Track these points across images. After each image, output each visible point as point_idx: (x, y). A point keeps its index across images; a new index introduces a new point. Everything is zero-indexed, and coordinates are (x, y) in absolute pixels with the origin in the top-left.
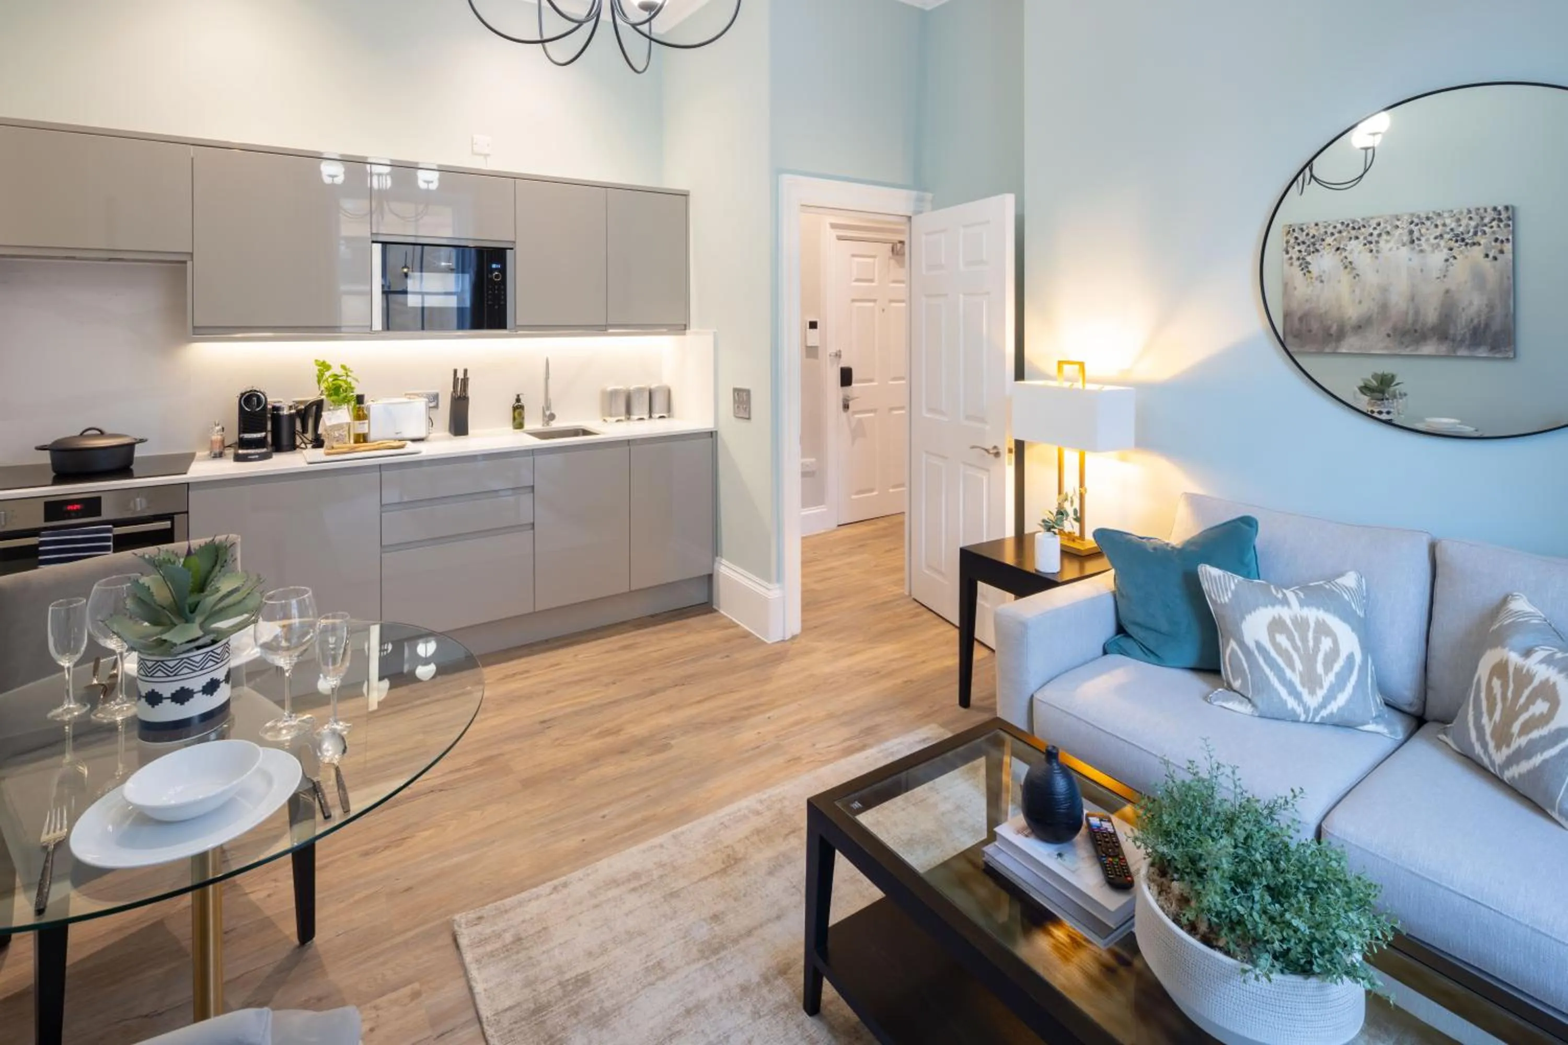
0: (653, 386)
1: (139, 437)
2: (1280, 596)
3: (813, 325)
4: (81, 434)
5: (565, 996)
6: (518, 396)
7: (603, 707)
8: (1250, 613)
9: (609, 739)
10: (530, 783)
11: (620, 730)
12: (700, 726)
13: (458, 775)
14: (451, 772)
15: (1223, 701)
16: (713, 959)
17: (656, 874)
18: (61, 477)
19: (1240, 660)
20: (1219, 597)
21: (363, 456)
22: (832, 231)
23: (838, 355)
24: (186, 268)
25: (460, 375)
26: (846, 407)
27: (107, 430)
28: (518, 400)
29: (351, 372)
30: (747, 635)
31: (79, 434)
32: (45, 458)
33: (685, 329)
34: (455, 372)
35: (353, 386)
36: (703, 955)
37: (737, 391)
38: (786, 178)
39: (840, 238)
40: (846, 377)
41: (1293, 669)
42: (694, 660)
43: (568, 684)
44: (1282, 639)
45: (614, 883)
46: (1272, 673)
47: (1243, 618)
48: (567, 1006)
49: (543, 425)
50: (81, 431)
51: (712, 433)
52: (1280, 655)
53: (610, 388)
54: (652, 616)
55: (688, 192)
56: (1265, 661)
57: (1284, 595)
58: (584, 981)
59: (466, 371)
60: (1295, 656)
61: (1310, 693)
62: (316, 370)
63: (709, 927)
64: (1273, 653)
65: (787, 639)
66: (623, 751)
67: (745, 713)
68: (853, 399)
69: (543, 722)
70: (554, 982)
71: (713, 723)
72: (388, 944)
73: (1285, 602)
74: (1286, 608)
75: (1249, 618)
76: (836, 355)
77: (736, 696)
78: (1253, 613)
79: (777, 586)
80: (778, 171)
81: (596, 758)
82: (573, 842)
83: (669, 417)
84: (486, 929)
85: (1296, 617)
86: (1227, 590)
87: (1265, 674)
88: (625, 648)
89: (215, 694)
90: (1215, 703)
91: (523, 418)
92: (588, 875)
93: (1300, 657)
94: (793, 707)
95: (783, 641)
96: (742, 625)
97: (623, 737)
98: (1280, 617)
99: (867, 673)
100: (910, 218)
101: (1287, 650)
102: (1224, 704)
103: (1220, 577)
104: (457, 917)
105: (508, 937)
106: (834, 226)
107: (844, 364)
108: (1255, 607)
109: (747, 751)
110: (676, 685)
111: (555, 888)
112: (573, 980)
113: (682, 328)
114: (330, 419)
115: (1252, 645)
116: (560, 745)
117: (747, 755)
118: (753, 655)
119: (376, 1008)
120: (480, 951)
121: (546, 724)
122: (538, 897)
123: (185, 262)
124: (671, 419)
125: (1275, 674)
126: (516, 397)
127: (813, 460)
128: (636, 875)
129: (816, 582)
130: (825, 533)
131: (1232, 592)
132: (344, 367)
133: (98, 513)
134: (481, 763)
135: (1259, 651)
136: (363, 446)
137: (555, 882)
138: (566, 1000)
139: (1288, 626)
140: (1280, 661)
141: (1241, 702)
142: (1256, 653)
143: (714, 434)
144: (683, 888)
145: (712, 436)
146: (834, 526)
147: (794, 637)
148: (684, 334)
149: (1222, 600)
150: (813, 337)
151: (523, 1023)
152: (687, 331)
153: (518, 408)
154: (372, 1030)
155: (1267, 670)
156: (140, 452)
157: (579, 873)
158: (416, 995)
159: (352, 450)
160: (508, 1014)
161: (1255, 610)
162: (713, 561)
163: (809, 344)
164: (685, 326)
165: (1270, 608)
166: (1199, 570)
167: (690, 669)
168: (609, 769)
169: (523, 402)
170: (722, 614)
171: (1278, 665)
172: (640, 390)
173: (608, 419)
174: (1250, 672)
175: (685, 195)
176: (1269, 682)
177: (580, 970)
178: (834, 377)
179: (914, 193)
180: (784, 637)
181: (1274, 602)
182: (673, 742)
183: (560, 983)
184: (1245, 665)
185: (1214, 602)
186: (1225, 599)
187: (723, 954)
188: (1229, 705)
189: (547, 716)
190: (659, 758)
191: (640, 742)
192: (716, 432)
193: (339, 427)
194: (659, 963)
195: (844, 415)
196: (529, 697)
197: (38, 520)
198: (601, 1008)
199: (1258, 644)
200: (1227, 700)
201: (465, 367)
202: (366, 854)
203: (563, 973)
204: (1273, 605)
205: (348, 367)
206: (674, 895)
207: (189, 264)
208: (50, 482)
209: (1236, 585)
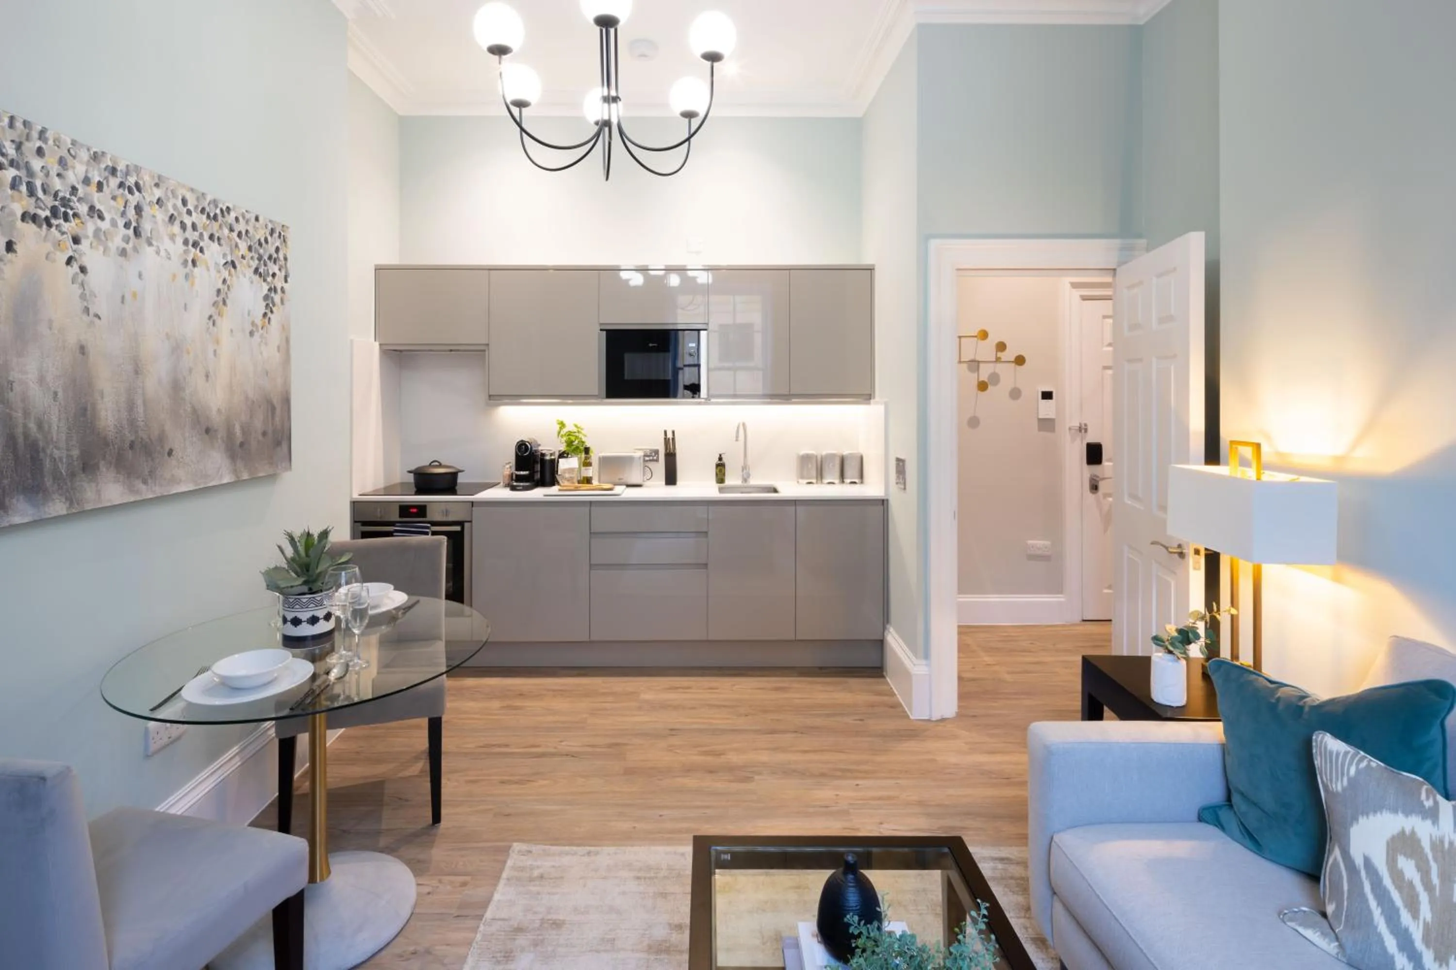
0: (846, 452)
1: (461, 469)
2: (1429, 804)
3: (1047, 395)
4: (430, 464)
5: (538, 929)
6: (720, 455)
7: (724, 731)
8: (1367, 815)
9: (709, 759)
10: (630, 772)
11: (720, 755)
12: (787, 772)
13: (590, 749)
14: (589, 746)
15: (1300, 925)
16: (652, 957)
17: (662, 874)
18: (420, 491)
19: (1341, 877)
20: (1331, 780)
21: (585, 493)
22: (1074, 290)
23: (1083, 429)
24: (485, 355)
25: (670, 435)
26: (1094, 488)
27: (443, 463)
28: (720, 459)
29: (582, 429)
30: (896, 706)
31: (428, 464)
32: (411, 478)
33: (870, 399)
34: (665, 432)
35: (583, 440)
36: (650, 949)
37: (898, 460)
38: (934, 243)
39: (1085, 298)
40: (1094, 454)
41: (1415, 914)
42: (828, 715)
43: (711, 706)
44: (1408, 867)
45: (629, 866)
46: (1379, 910)
47: (1355, 819)
48: (534, 937)
49: (742, 482)
50: (430, 462)
51: (883, 500)
52: (1399, 888)
53: (803, 452)
54: (821, 668)
55: (873, 265)
56: (1373, 890)
57: (1436, 803)
58: (557, 925)
59: (673, 432)
60: (1424, 898)
61: (1437, 958)
62: (558, 427)
63: (669, 932)
64: (1387, 882)
65: (934, 719)
66: (711, 771)
67: (839, 774)
68: (1104, 479)
69: (672, 730)
70: (540, 916)
71: (803, 774)
72: (475, 845)
73: (1433, 815)
74: (1429, 822)
75: (1362, 820)
76: (1080, 429)
77: (843, 756)
78: (1371, 817)
79: (924, 662)
80: (924, 238)
81: (689, 770)
82: (624, 826)
83: (862, 483)
84: (528, 861)
85: (1442, 842)
86: (1343, 774)
87: (1368, 906)
88: (777, 689)
89: (315, 625)
90: (1289, 924)
91: (724, 474)
92: (616, 853)
93: (1432, 901)
94: (891, 782)
95: (929, 720)
96: (898, 696)
97: (723, 759)
98: (1413, 832)
99: (994, 776)
100: (1114, 270)
101: (1411, 884)
102: (1301, 930)
103: (1338, 754)
104: (515, 844)
105: (536, 873)
106: (1075, 285)
107: (1092, 438)
108: (1377, 808)
109: (814, 806)
110: (796, 732)
111: (589, 853)
112: (551, 922)
113: (868, 397)
114: (563, 464)
115: (1359, 861)
116: (671, 750)
117: (811, 810)
118: (890, 725)
119: (440, 881)
120: (516, 874)
121: (673, 731)
122: (575, 854)
123: (484, 351)
124: (862, 485)
125: (1382, 913)
126: (719, 456)
127: (1047, 543)
128: (649, 868)
129: (1008, 673)
130: (1063, 626)
131: (1349, 779)
132: (576, 426)
133: (424, 516)
134: (610, 746)
135: (1367, 873)
136: (588, 486)
137: (592, 849)
138: (538, 932)
139: (1422, 849)
140: (1396, 896)
141: (1324, 934)
142: (1363, 874)
143: (885, 502)
144: (673, 893)
145: (883, 504)
146: (1077, 619)
147: (943, 720)
148: (869, 404)
149: (1334, 786)
150: (1047, 409)
151: (503, 933)
152: (872, 401)
153: (721, 466)
154: (429, 893)
155: (1373, 903)
156: (461, 479)
157: (612, 849)
158: (464, 884)
159: (576, 489)
160: (500, 923)
161: (1375, 812)
162: (884, 628)
163: (1040, 417)
164: (870, 395)
165: (1401, 816)
166: (1314, 737)
167: (819, 722)
168: (690, 782)
169: (725, 460)
170: (887, 681)
171: (1391, 901)
172: (832, 456)
173: (801, 481)
174: (1348, 898)
175: (871, 269)
176: (1372, 920)
177: (561, 917)
178: (1079, 452)
179: (1117, 242)
180: (930, 715)
181: (1413, 807)
182: (756, 777)
183: (542, 919)
184: (1346, 887)
185: (1326, 787)
186: (1338, 786)
187: (662, 956)
188: (1309, 933)
189: (678, 726)
190: (735, 786)
191: (730, 769)
192: (887, 500)
193: (571, 470)
194: (614, 939)
195: (1090, 497)
196: (676, 708)
197: (395, 516)
198: (553, 951)
199: (1367, 861)
200: (1306, 926)
201: (673, 429)
202: (503, 782)
203: (549, 913)
204: (1407, 813)
205: (579, 426)
206: (664, 895)
207: (487, 353)
208: (413, 493)
209: (1358, 771)
